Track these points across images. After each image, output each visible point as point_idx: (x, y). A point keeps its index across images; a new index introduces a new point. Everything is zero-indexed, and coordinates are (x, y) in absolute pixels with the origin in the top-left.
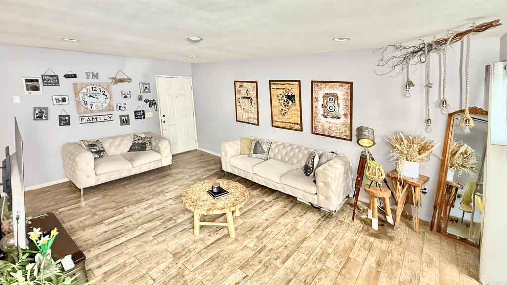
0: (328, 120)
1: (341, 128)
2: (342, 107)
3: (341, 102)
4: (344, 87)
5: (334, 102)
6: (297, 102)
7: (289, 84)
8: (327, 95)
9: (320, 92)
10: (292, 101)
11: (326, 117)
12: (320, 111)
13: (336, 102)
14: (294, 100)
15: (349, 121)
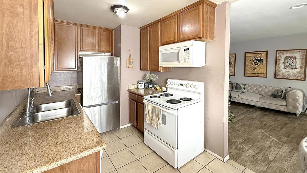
0: (288, 70)
1: (297, 74)
2: (298, 63)
3: (298, 60)
4: (301, 52)
5: (293, 60)
6: (265, 62)
7: (259, 53)
8: (287, 57)
9: (282, 56)
10: (261, 62)
11: (286, 69)
12: (282, 66)
13: (294, 61)
14: (263, 61)
15: (304, 70)
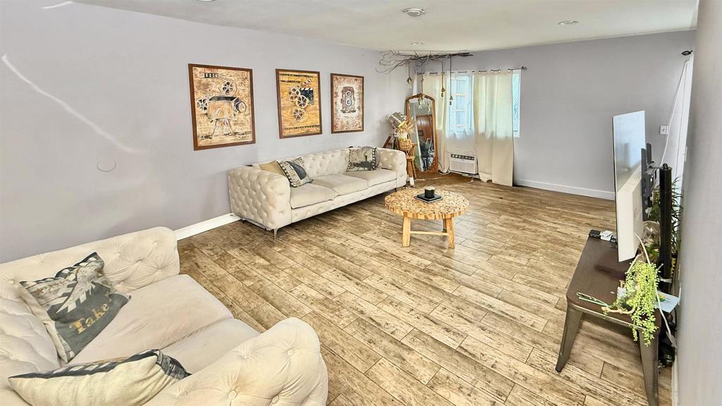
0: (347, 115)
2: (356, 101)
3: (356, 96)
5: (351, 96)
6: (316, 99)
7: (305, 76)
8: (345, 90)
9: (339, 87)
10: (310, 99)
11: (344, 112)
12: (339, 106)
14: (313, 96)
15: (362, 113)
